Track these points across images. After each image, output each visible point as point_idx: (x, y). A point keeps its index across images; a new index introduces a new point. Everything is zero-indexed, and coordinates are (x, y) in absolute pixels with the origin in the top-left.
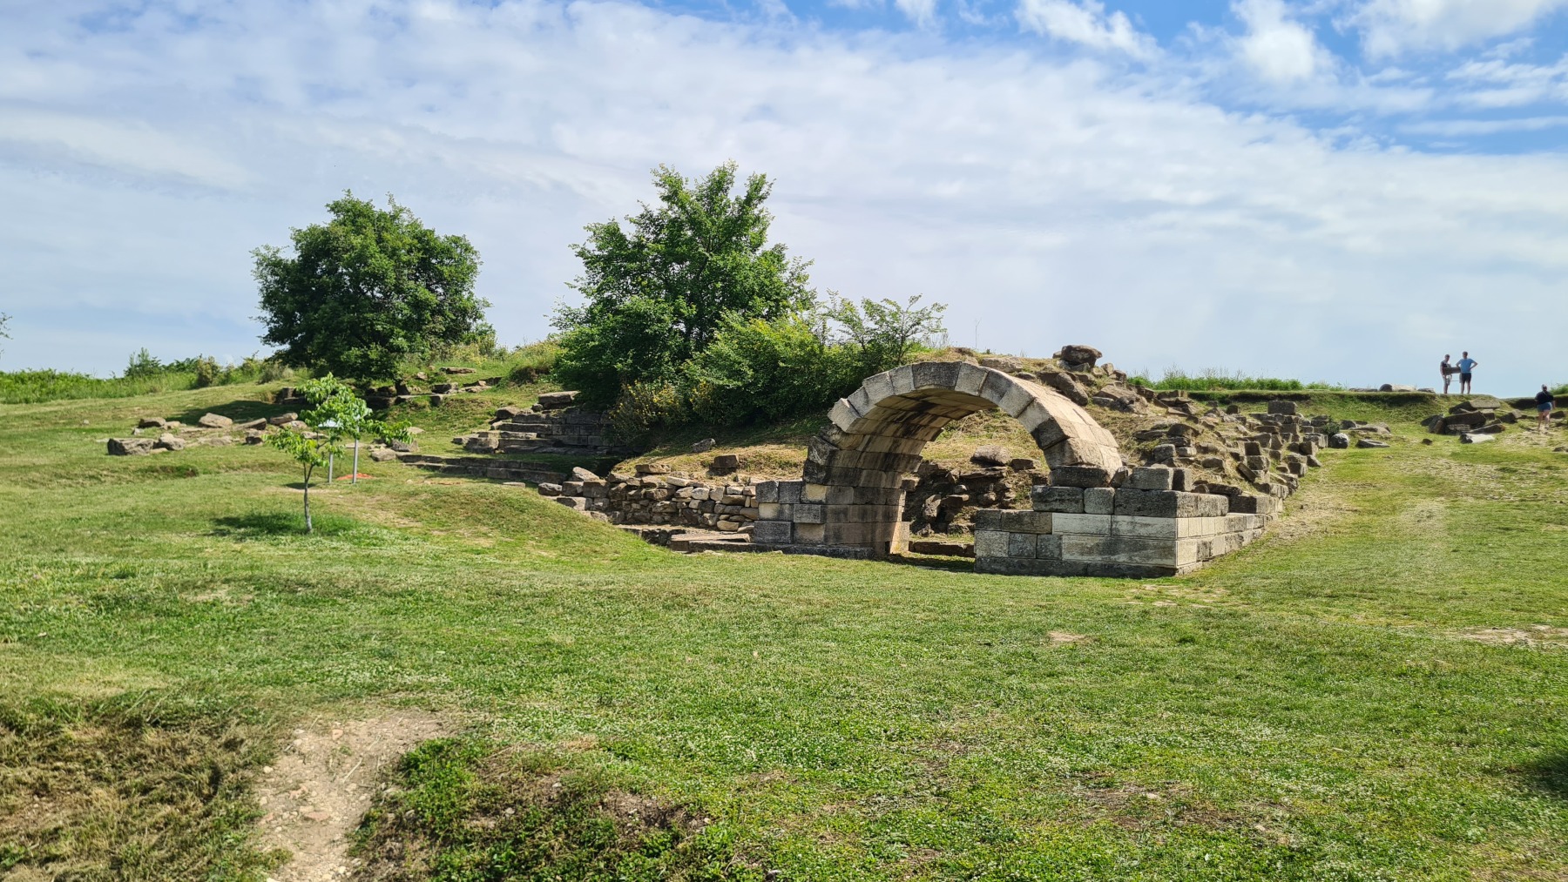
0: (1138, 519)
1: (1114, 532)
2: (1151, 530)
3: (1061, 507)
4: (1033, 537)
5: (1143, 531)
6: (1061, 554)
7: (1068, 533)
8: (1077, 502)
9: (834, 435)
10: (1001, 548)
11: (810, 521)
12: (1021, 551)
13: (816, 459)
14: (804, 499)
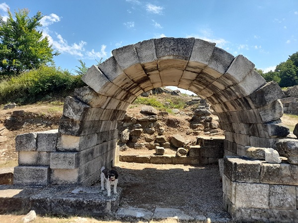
9: (86, 96)
10: (261, 199)
11: (66, 167)
12: (282, 202)
13: (71, 115)
14: (59, 148)
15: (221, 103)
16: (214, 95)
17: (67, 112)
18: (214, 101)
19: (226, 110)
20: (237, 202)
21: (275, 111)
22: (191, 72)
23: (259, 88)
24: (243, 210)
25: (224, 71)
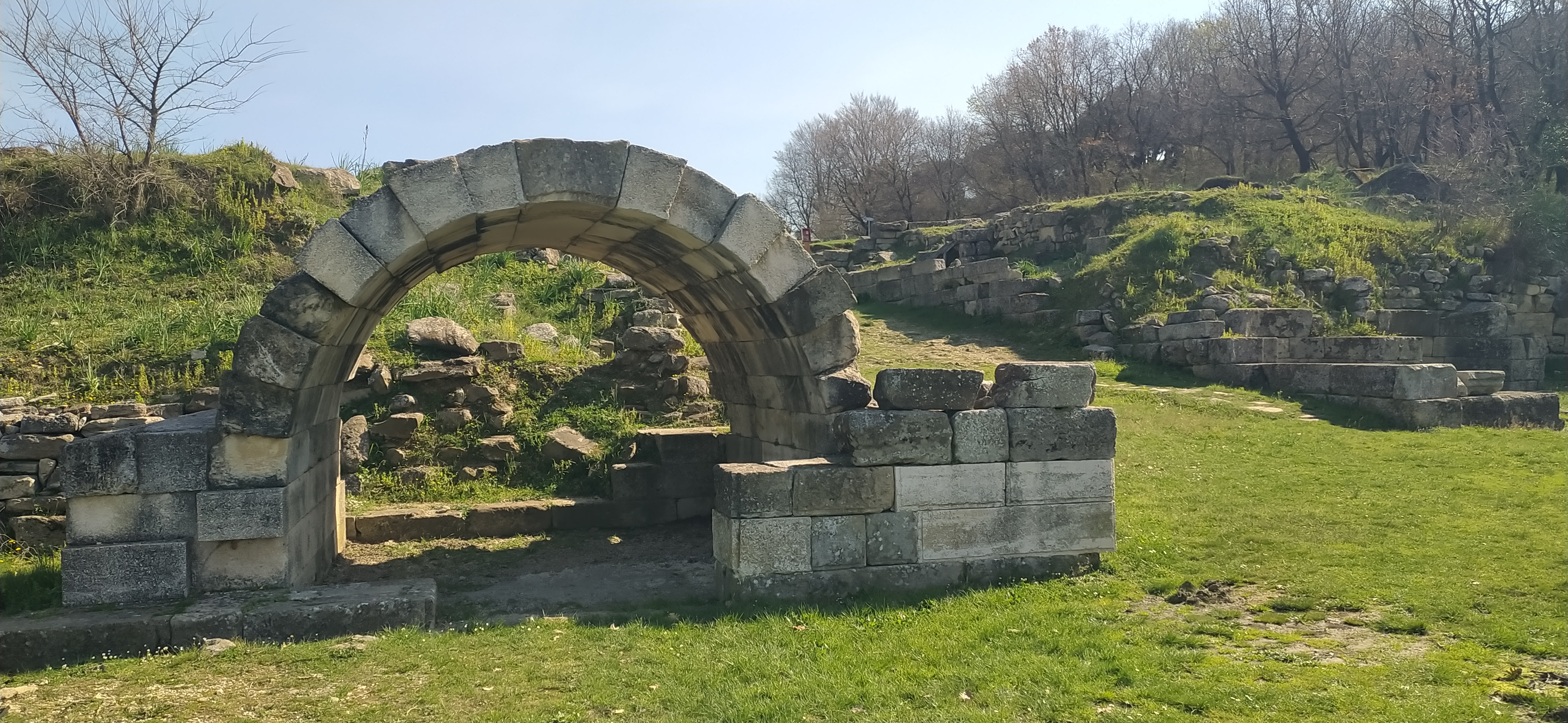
0: (1054, 466)
1: (1013, 496)
2: (1075, 486)
3: (914, 454)
4: (859, 520)
5: (1061, 490)
6: (915, 552)
7: (927, 507)
8: (943, 441)
9: (309, 311)
10: (795, 552)
11: (252, 534)
12: (838, 553)
13: (270, 372)
14: (219, 478)
15: (711, 312)
16: (688, 288)
17: (255, 363)
18: (690, 305)
19: (729, 336)
20: (742, 565)
21: (839, 342)
22: (620, 225)
23: (799, 281)
24: (755, 582)
25: (711, 237)
